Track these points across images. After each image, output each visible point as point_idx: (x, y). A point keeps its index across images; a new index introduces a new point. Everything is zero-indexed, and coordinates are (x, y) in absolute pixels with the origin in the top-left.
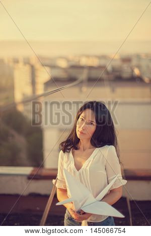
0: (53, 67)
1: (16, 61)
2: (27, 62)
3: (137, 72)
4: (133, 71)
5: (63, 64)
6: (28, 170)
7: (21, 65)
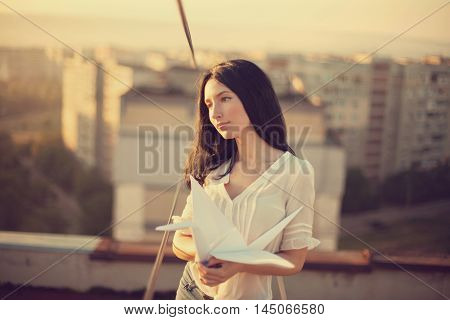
0: (138, 68)
1: (69, 54)
2: (89, 57)
3: (297, 85)
4: (289, 84)
5: (158, 64)
6: (91, 243)
7: (77, 61)
